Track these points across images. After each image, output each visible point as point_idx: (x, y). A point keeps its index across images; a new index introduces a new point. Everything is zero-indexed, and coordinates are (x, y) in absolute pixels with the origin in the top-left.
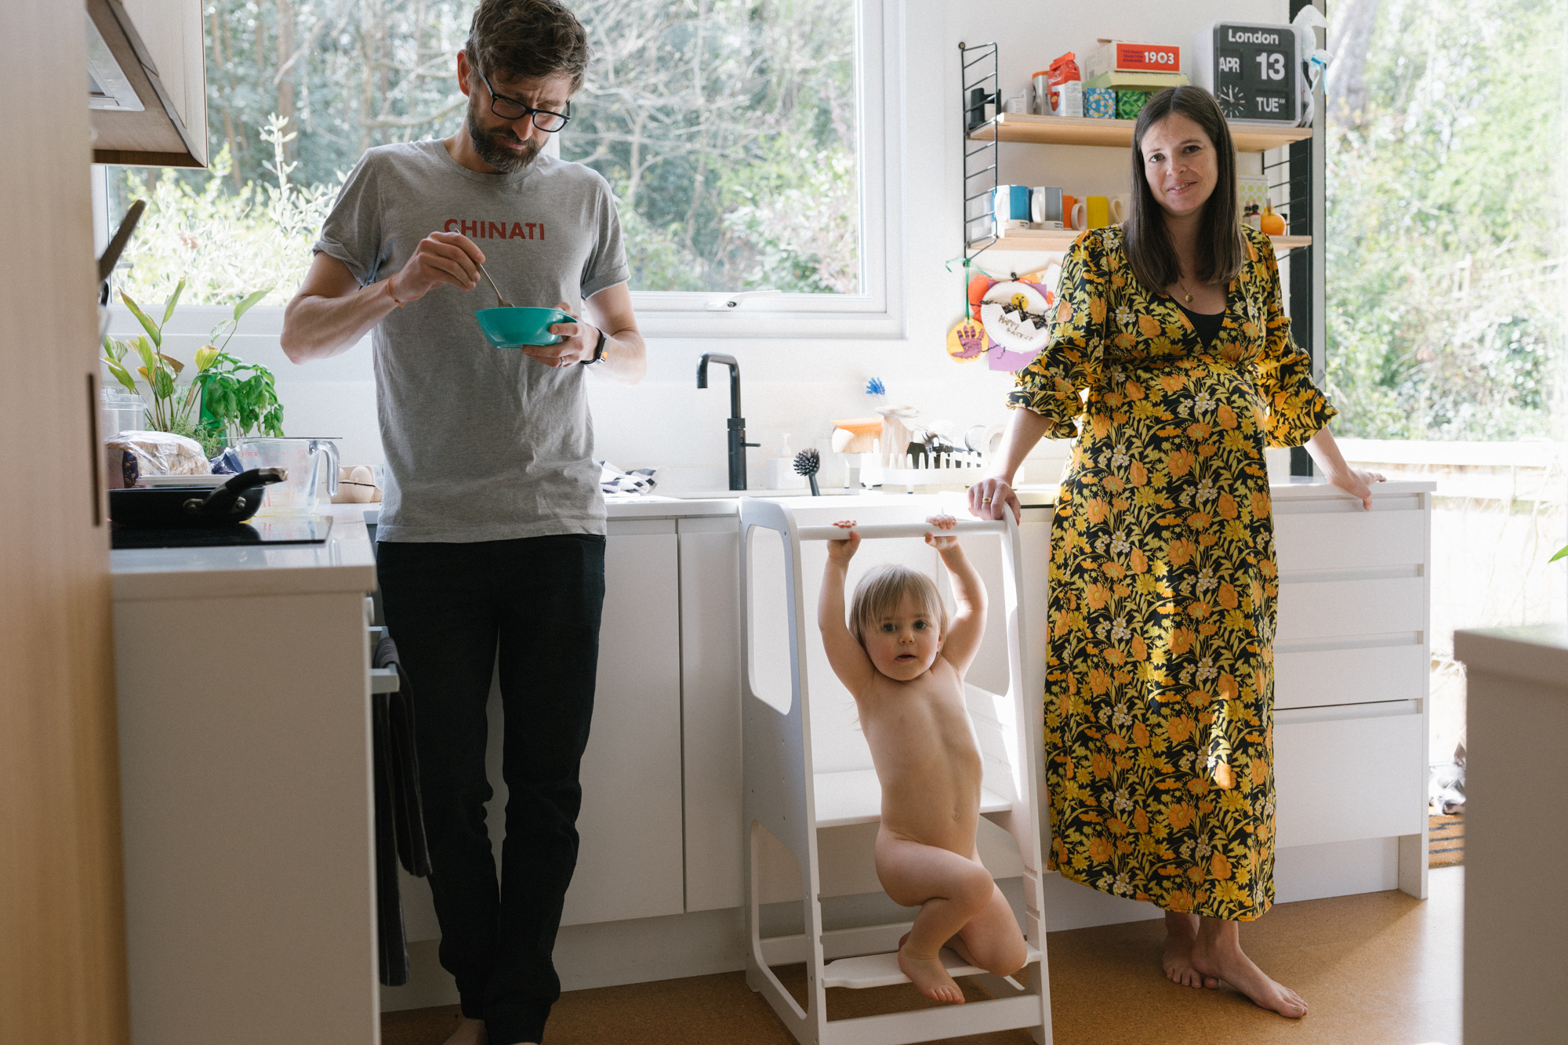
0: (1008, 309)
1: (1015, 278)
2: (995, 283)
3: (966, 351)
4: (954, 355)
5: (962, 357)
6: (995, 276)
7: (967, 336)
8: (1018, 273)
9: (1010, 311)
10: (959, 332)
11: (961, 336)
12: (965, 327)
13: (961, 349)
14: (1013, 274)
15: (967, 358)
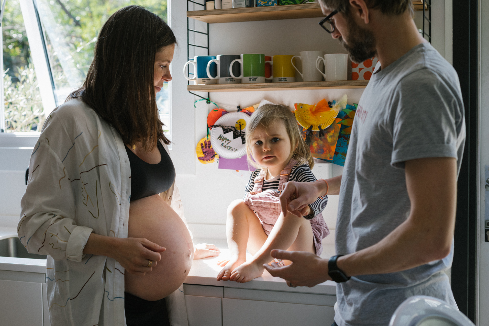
0: (226, 131)
1: (239, 109)
2: (226, 112)
3: (206, 156)
4: (200, 158)
5: (204, 160)
6: (227, 108)
7: (206, 147)
8: (243, 105)
9: (227, 132)
10: (202, 144)
11: (202, 147)
12: (205, 142)
13: (202, 155)
14: (239, 107)
15: (207, 160)
